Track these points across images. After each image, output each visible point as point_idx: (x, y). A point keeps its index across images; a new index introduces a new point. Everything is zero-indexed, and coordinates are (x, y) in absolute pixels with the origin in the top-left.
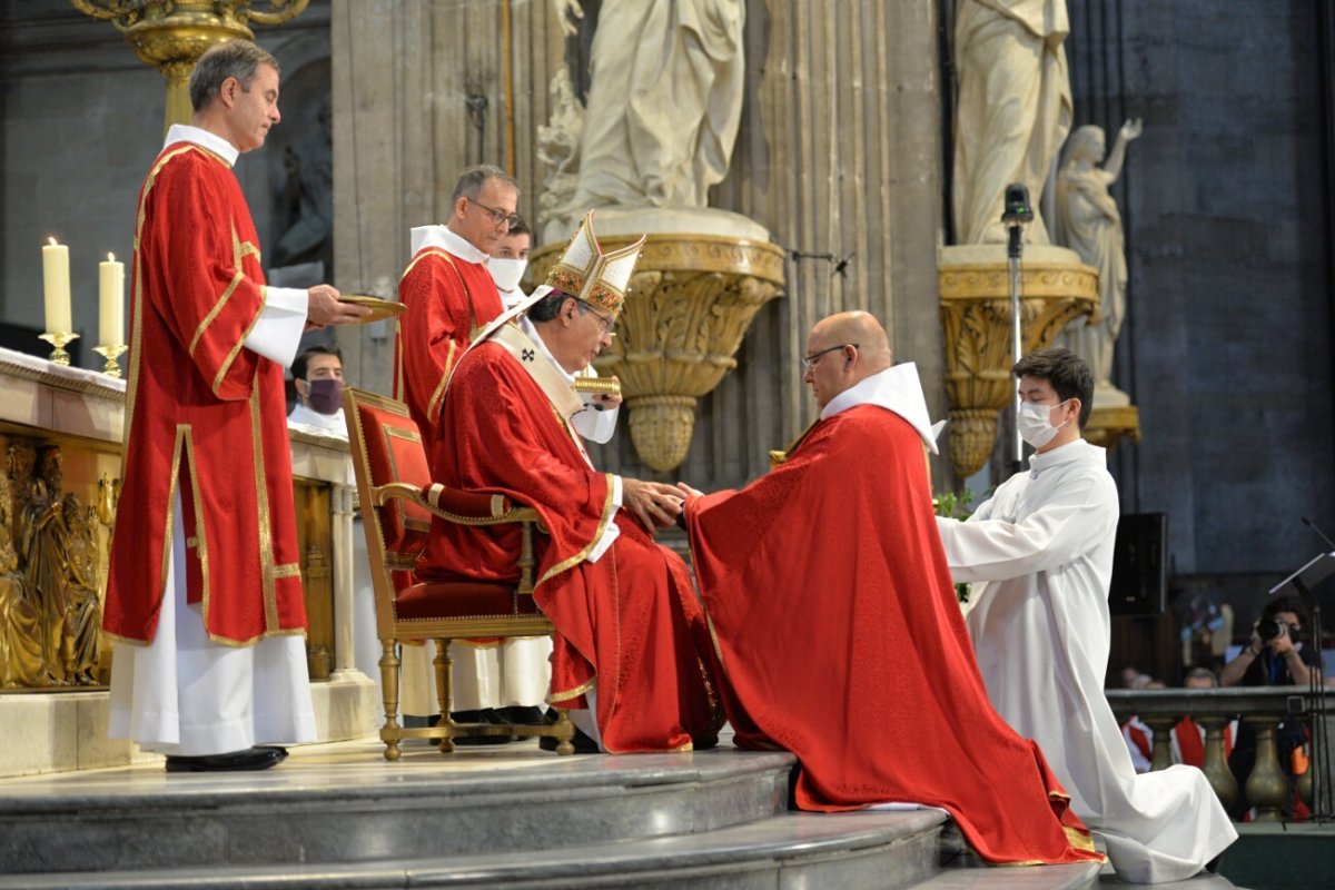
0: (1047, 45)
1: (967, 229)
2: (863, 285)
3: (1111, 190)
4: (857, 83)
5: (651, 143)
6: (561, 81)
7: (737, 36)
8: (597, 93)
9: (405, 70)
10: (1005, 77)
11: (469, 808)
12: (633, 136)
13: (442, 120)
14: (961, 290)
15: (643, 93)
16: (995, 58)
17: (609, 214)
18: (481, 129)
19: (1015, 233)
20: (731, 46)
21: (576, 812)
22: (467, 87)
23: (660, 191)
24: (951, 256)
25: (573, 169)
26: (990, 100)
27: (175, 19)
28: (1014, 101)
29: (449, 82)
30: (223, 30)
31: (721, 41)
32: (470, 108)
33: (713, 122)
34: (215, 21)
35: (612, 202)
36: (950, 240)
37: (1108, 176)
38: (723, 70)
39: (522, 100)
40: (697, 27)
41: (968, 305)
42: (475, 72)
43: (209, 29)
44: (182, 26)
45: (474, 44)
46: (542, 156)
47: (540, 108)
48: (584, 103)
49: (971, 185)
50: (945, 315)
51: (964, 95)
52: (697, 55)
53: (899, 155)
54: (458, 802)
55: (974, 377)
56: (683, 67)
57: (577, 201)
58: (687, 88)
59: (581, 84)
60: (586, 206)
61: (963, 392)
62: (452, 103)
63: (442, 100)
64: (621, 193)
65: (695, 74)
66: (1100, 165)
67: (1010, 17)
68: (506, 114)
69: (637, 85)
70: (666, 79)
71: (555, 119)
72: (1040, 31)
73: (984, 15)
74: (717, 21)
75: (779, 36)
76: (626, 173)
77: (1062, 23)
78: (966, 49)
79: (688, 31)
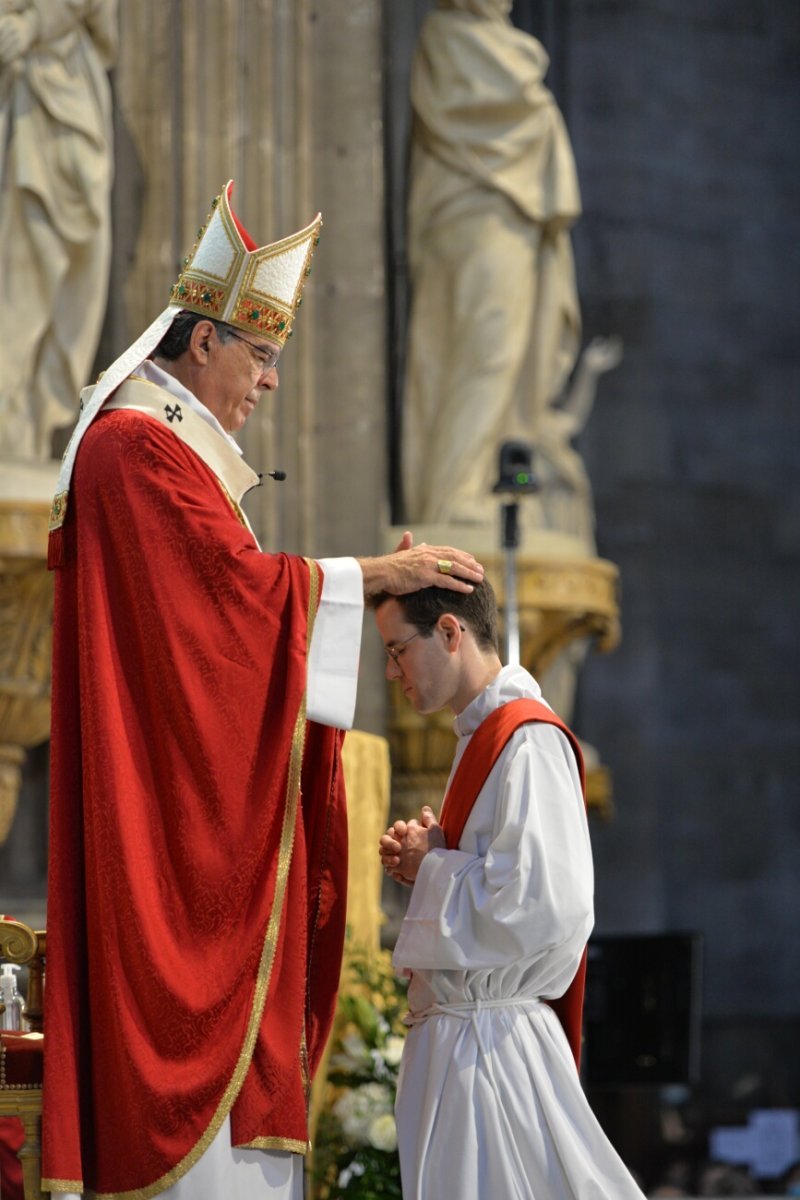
0: (545, 232)
1: (423, 503)
7: (100, 203)
10: (483, 278)
16: (470, 249)
19: (510, 515)
20: (92, 219)
26: (462, 309)
28: (496, 314)
31: (75, 211)
33: (61, 333)
36: (398, 517)
37: (568, 424)
38: (78, 254)
40: (41, 188)
49: (432, 436)
52: (41, 231)
53: (328, 389)
55: (432, 726)
56: (20, 249)
58: (23, 282)
65: (37, 259)
66: (558, 405)
67: (489, 189)
72: (536, 209)
73: (453, 184)
74: (73, 181)
75: (158, 206)
77: (568, 199)
78: (429, 233)
79: (30, 195)
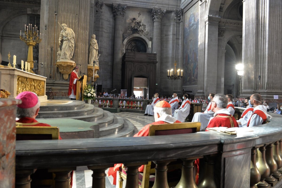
0: (97, 50)
1: (90, 63)
2: (82, 67)
3: (98, 59)
4: (82, 51)
5: (67, 55)
6: (59, 49)
7: (74, 47)
8: (62, 50)
9: (45, 46)
10: (93, 52)
11: (65, 107)
12: (65, 54)
13: (48, 50)
14: (89, 68)
15: (66, 51)
16: (93, 50)
17: (63, 60)
18: (52, 51)
21: (72, 108)
22: (51, 48)
23: (67, 58)
24: (89, 65)
25: (60, 56)
26: (92, 53)
27: (30, 42)
29: (49, 47)
30: (34, 43)
32: (51, 50)
34: (33, 42)
35: (63, 59)
37: (98, 58)
38: (72, 50)
39: (55, 50)
40: (71, 46)
41: (90, 69)
42: (52, 47)
43: (33, 43)
44: (31, 42)
45: (52, 45)
46: (57, 54)
47: (57, 50)
48: (61, 51)
49: (90, 60)
50: (88, 69)
51: (90, 53)
52: (71, 48)
53: (85, 57)
54: (64, 107)
55: (90, 74)
56: (69, 49)
57: (60, 58)
58: (69, 51)
59: (61, 49)
60: (61, 59)
61: (89, 75)
62: (50, 49)
63: (49, 49)
64: (64, 58)
65: (70, 50)
66: (97, 57)
67: (94, 48)
68: (54, 51)
69: (66, 50)
70: (68, 50)
71: (58, 52)
72: (96, 49)
73: (92, 47)
74: (72, 46)
75: (77, 47)
76: (64, 57)
77: (98, 49)
78: (91, 50)
79: (70, 46)
